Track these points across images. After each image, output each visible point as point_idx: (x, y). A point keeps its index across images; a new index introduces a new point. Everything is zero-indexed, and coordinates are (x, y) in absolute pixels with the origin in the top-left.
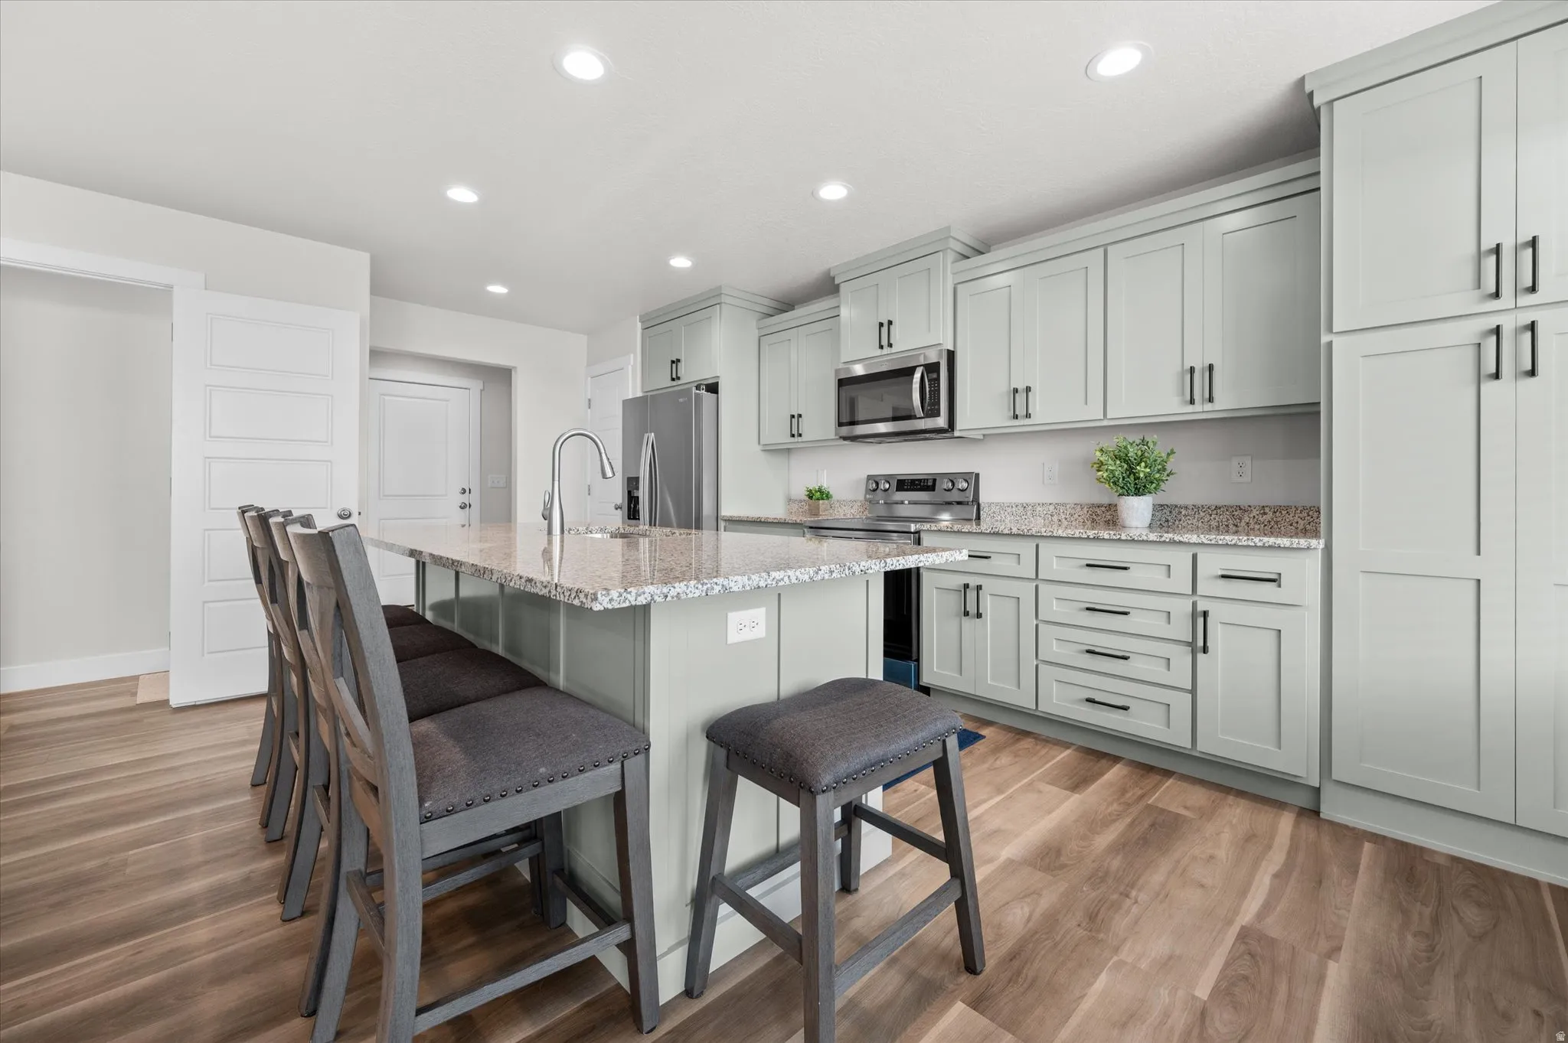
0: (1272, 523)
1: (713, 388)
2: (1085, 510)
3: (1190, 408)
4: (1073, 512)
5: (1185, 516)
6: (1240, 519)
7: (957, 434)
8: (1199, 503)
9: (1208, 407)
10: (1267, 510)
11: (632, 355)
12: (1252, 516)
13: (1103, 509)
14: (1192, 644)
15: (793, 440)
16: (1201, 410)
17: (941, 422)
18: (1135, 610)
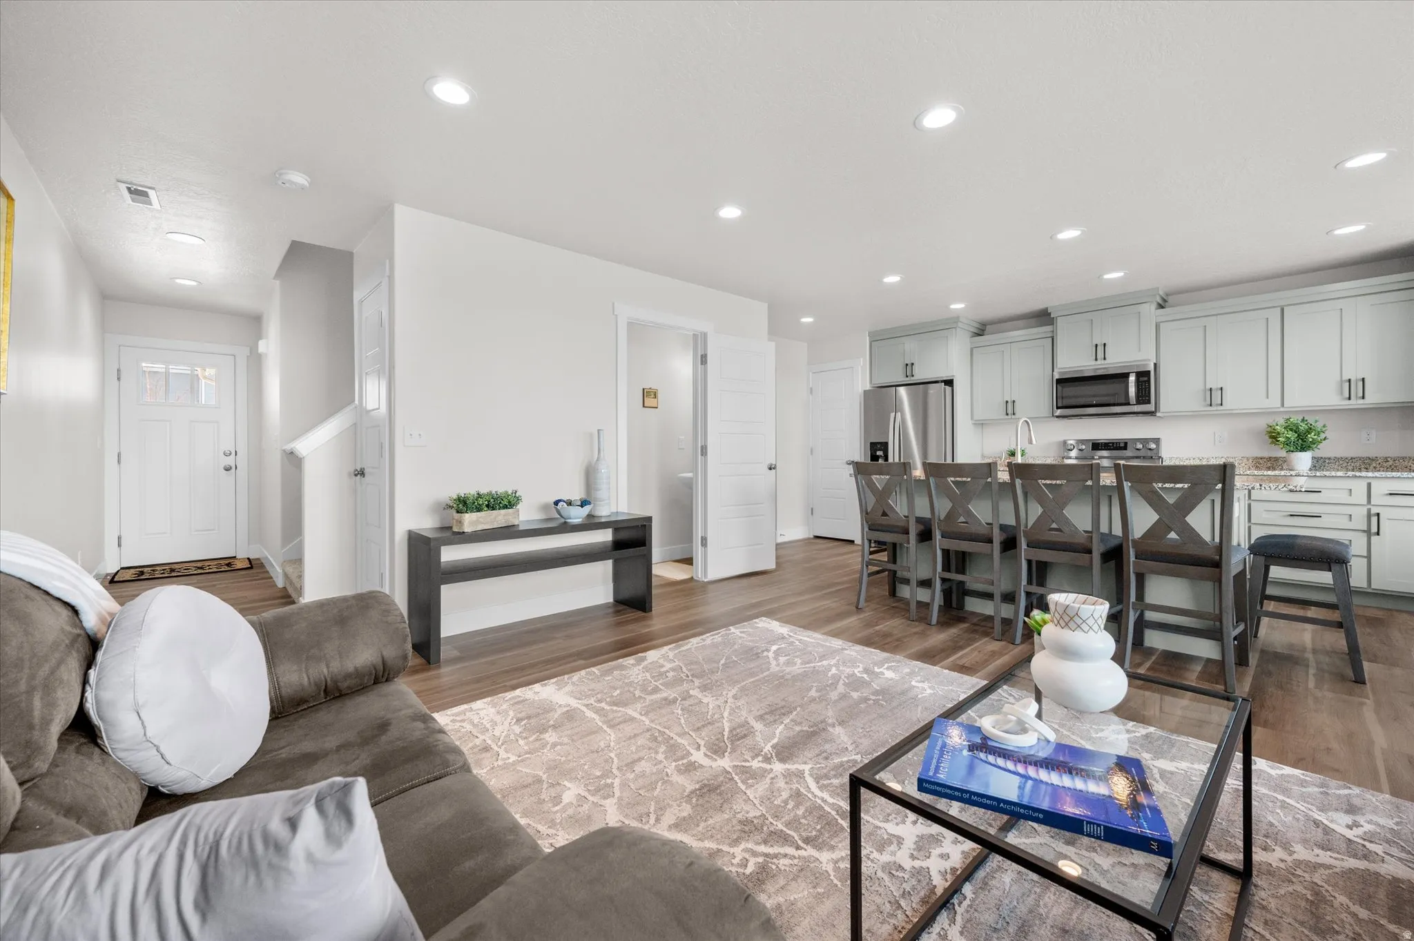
0: (1393, 467)
1: (949, 383)
2: (1251, 461)
3: (1348, 402)
4: (1240, 462)
5: (1329, 463)
6: (1370, 465)
7: (1158, 414)
8: (1338, 456)
9: (1361, 401)
10: (1389, 459)
11: (862, 359)
12: (1378, 463)
13: (1265, 460)
14: (1368, 532)
15: (1007, 417)
16: (1356, 403)
17: (1151, 407)
18: (1325, 515)
